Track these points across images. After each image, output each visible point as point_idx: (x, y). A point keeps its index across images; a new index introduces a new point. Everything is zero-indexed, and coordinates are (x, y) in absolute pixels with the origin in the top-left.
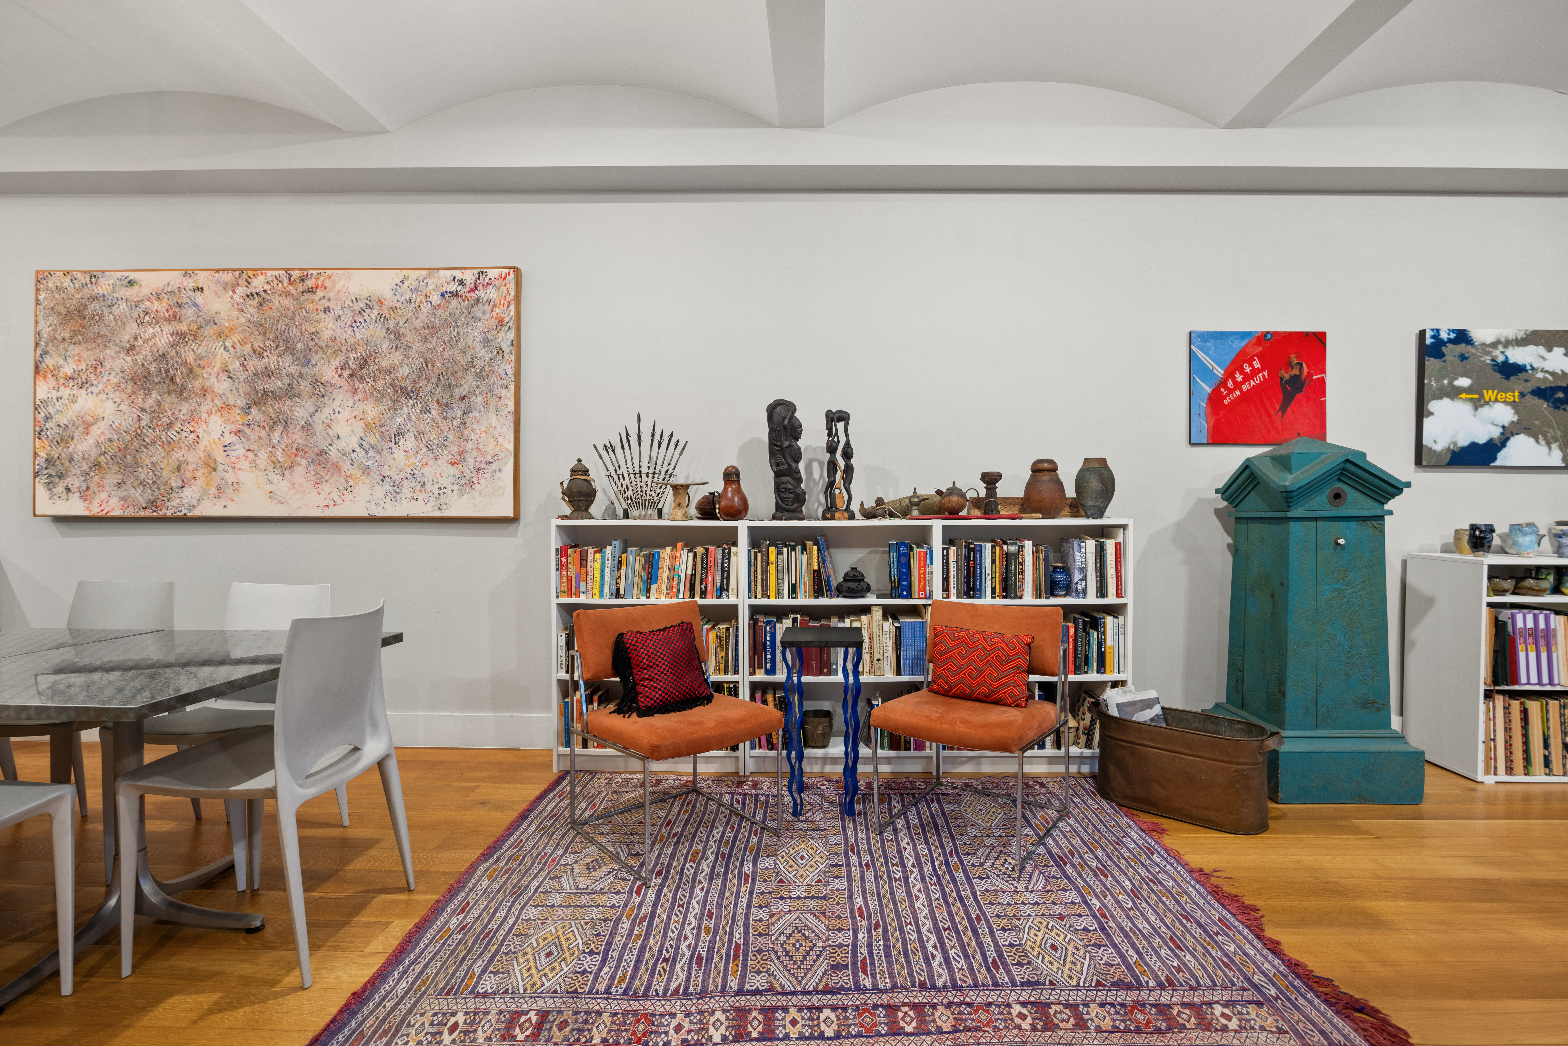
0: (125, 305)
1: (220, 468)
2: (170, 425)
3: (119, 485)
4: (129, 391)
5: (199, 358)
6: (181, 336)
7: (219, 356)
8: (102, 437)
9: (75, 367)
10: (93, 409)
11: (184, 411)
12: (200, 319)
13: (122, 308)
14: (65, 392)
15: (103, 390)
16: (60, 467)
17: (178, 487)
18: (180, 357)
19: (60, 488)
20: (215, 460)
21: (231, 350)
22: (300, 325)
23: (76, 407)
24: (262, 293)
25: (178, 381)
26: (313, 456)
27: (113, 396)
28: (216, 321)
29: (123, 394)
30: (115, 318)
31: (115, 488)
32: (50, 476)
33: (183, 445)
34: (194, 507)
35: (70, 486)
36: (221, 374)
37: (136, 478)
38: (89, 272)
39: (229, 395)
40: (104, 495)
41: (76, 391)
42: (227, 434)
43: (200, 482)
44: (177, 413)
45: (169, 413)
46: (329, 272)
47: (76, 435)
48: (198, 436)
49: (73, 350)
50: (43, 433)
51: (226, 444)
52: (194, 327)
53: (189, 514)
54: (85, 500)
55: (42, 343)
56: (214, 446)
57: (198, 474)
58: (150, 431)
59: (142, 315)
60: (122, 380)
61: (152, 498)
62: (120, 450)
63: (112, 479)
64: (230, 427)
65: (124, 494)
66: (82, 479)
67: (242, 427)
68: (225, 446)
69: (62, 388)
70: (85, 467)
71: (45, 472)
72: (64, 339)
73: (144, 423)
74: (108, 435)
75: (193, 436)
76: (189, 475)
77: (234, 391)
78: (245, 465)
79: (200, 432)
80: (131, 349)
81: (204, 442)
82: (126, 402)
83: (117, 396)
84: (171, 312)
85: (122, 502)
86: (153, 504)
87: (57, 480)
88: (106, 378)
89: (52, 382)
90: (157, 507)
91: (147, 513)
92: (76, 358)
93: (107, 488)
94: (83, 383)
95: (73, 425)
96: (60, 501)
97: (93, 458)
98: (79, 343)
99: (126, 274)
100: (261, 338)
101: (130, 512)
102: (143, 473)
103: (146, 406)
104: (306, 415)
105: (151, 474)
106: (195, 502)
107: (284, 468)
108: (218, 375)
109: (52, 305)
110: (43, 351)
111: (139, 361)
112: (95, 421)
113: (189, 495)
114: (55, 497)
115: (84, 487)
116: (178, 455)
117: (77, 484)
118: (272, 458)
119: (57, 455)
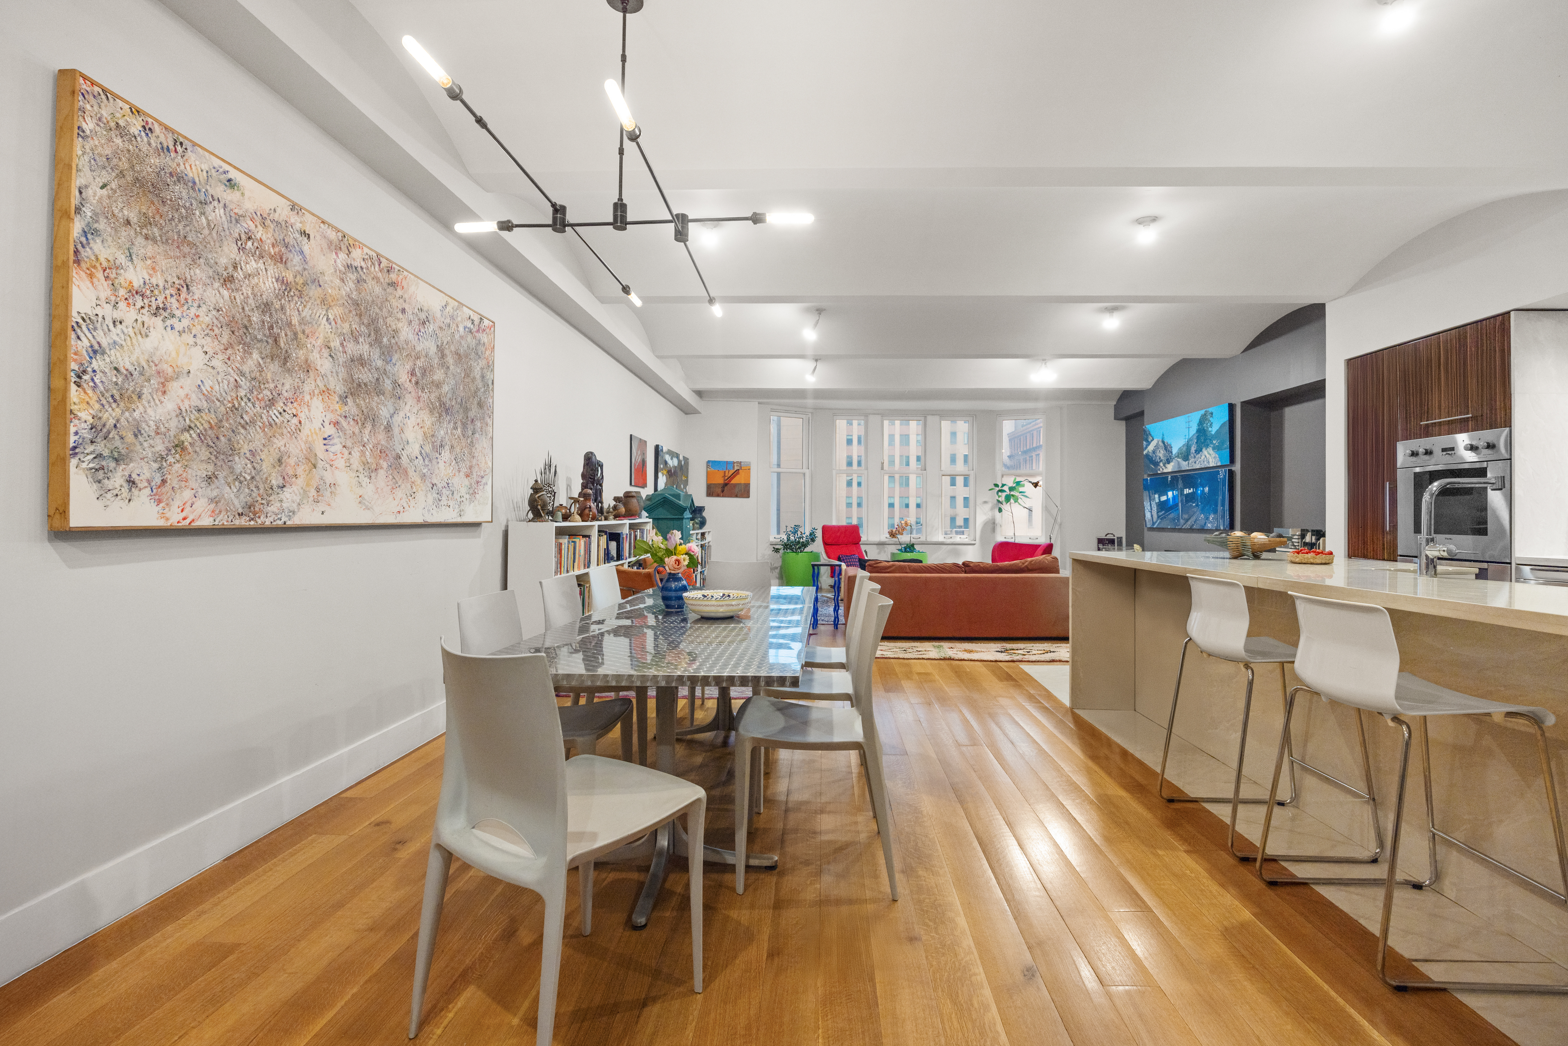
0: (222, 211)
1: (320, 464)
2: (272, 402)
3: (210, 479)
4: (225, 339)
5: (302, 321)
6: (286, 286)
7: (322, 326)
8: (187, 403)
9: (147, 277)
10: (174, 354)
11: (287, 387)
12: (306, 272)
13: (217, 214)
14: (128, 314)
15: (190, 330)
16: (118, 443)
17: (279, 487)
18: (285, 314)
19: (117, 480)
20: (316, 455)
21: (333, 323)
22: (386, 318)
23: (148, 344)
24: (359, 269)
25: (282, 345)
26: (392, 460)
27: (204, 342)
28: (321, 283)
29: (216, 343)
30: (209, 224)
31: (203, 485)
32: (99, 456)
33: (285, 431)
34: (294, 512)
35: (134, 476)
36: (323, 350)
37: (232, 469)
38: (173, 132)
39: (329, 376)
40: (187, 494)
41: (146, 317)
42: (326, 424)
43: (300, 481)
44: (279, 386)
45: (272, 386)
46: (405, 273)
47: (145, 391)
48: (300, 422)
49: (142, 247)
50: (86, 377)
51: (326, 436)
52: (299, 280)
53: (288, 523)
54: (159, 502)
55: (88, 211)
56: (315, 437)
57: (300, 471)
58: (250, 404)
59: (243, 237)
60: (215, 321)
61: (249, 499)
62: (211, 428)
63: (199, 469)
64: (330, 417)
65: (215, 493)
66: (155, 466)
67: (340, 419)
68: (325, 439)
69: (122, 305)
70: (160, 447)
71: (90, 448)
72: (128, 222)
73: (242, 393)
74: (195, 400)
75: (295, 421)
76: (291, 472)
77: (334, 374)
78: (340, 463)
79: (302, 416)
80: (228, 280)
81: (306, 431)
82: (220, 356)
83: (210, 344)
84: (277, 250)
85: (212, 506)
86: (250, 509)
87: (112, 465)
88: (193, 311)
89: (104, 290)
90: (255, 513)
91: (243, 522)
92: (149, 262)
93: (192, 484)
94: (158, 308)
95: (142, 374)
96: (118, 503)
97: (172, 433)
98: (154, 240)
99: (226, 167)
100: (357, 319)
101: (223, 521)
102: (239, 464)
103: (246, 369)
104: (388, 416)
105: (249, 466)
106: (295, 506)
107: (372, 471)
108: (321, 350)
109: (108, 151)
110: (88, 225)
111: (238, 301)
112: (177, 376)
113: (289, 496)
114: (109, 495)
115: (158, 480)
116: (279, 443)
117: (147, 474)
118: (362, 458)
119: (112, 422)
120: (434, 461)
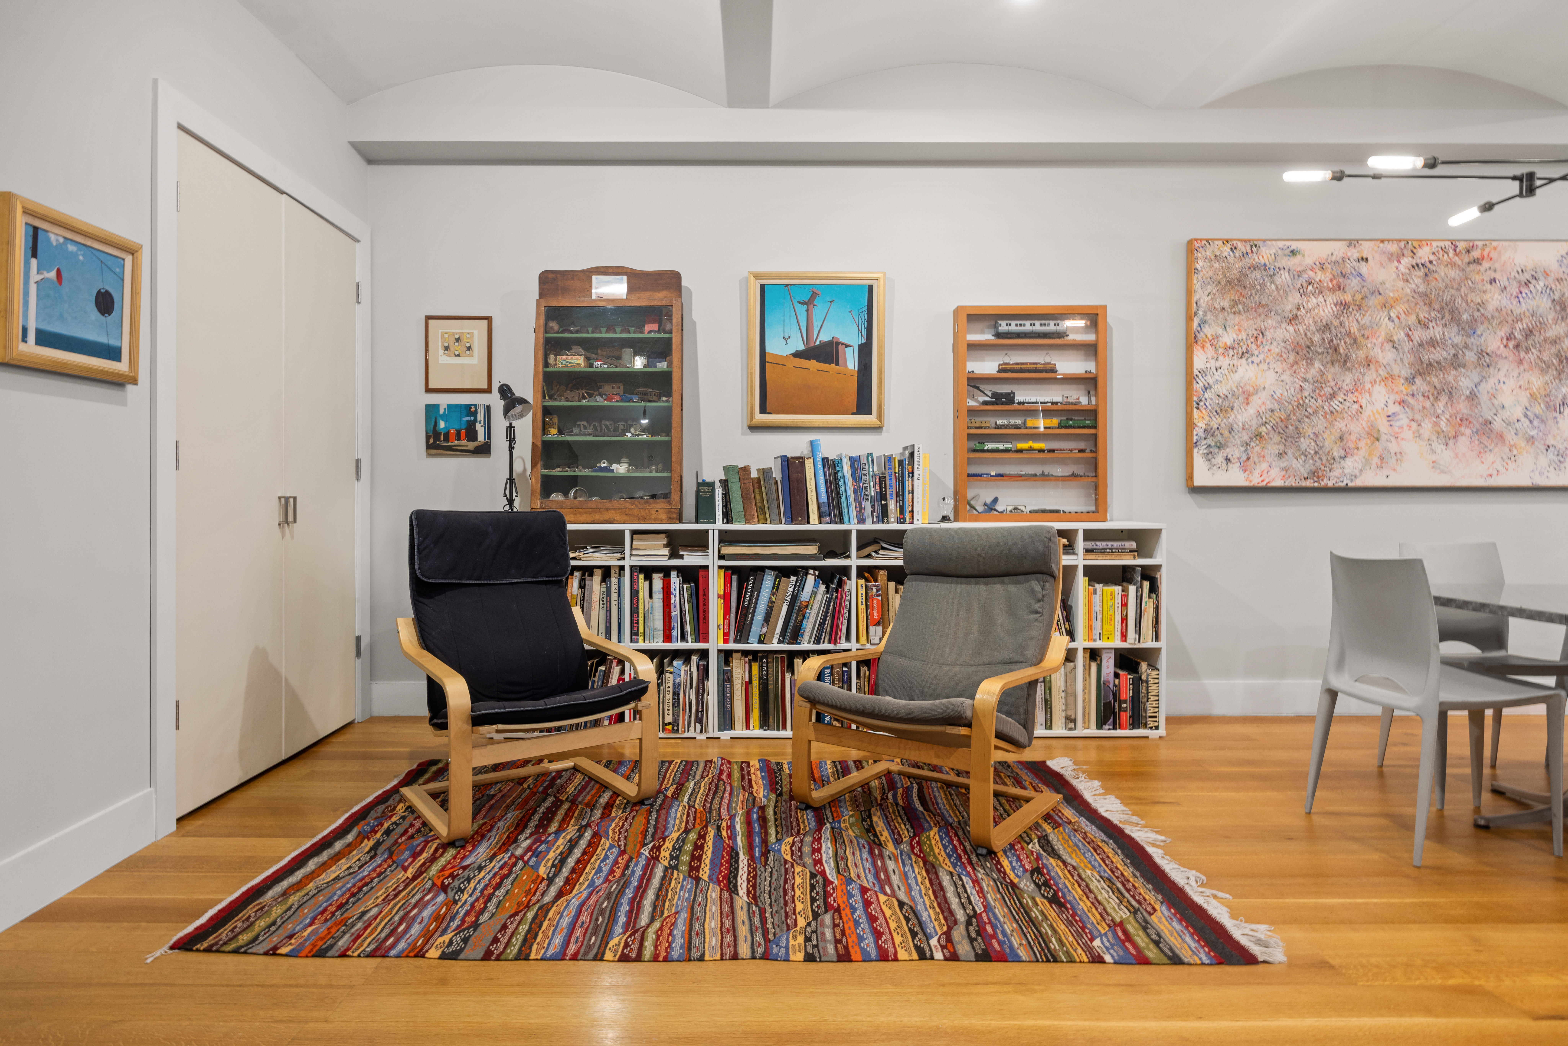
0: (1287, 274)
1: (1383, 438)
2: (1333, 396)
3: (1281, 455)
4: (1291, 360)
5: (1362, 328)
6: (1344, 306)
7: (1384, 326)
8: (1263, 408)
9: (1235, 337)
10: (1254, 379)
11: (1347, 381)
12: (1365, 289)
13: (1283, 278)
14: (1225, 362)
15: (1265, 361)
16: (1219, 437)
17: (1340, 457)
18: (1344, 327)
19: (1220, 459)
20: (1379, 430)
21: (1396, 320)
22: (1466, 295)
23: (1236, 377)
24: (1428, 264)
25: (1342, 351)
26: (1477, 426)
27: (1275, 366)
28: (1381, 291)
29: (1284, 364)
30: (1277, 288)
31: (1276, 459)
32: (1209, 446)
33: (1346, 415)
34: (1356, 477)
35: (1229, 456)
36: (1385, 344)
37: (1298, 448)
38: (1249, 241)
39: (1393, 365)
40: (1264, 466)
41: (1235, 361)
42: (1390, 404)
43: (1363, 452)
44: (1340, 383)
45: (1332, 384)
46: (1494, 244)
47: (1235, 405)
48: (1361, 407)
49: (1233, 320)
50: (1202, 404)
51: (1390, 414)
52: (1358, 297)
53: (1351, 485)
54: (1245, 471)
55: (1201, 313)
56: (1377, 416)
57: (1361, 444)
58: (1313, 401)
59: (1305, 285)
60: (1283, 350)
61: (1313, 468)
62: (1282, 420)
63: (1273, 449)
64: (1393, 397)
65: (1285, 464)
66: (1243, 449)
67: (1406, 397)
68: (1389, 416)
69: (1221, 358)
70: (1245, 437)
71: (1204, 442)
72: (1223, 309)
73: (1306, 394)
74: (1269, 405)
75: (1356, 406)
76: (1352, 446)
77: (1399, 361)
78: (1408, 434)
79: (1363, 402)
80: (1293, 319)
81: (1368, 412)
82: (1288, 372)
83: (1279, 367)
84: (1335, 282)
85: (1283, 473)
86: (1315, 474)
87: (1216, 450)
88: (1267, 348)
89: (1210, 352)
90: (1318, 477)
91: (1309, 483)
92: (1236, 327)
93: (1268, 458)
94: (1243, 353)
95: (1233, 395)
96: (1220, 472)
97: (1253, 428)
98: (1240, 313)
99: (1288, 243)
100: (1426, 308)
101: (1292, 482)
102: (1304, 444)
103: (1309, 376)
104: (1472, 385)
105: (1313, 444)
106: (1357, 472)
107: (1449, 439)
108: (1382, 345)
109: (1211, 274)
110: (1201, 320)
111: (1302, 331)
112: (1256, 391)
113: (1351, 465)
114: (1215, 468)
115: (1244, 457)
116: (1340, 425)
117: (1237, 454)
118: (1437, 428)
119: (1216, 426)
120: (1550, 422)
